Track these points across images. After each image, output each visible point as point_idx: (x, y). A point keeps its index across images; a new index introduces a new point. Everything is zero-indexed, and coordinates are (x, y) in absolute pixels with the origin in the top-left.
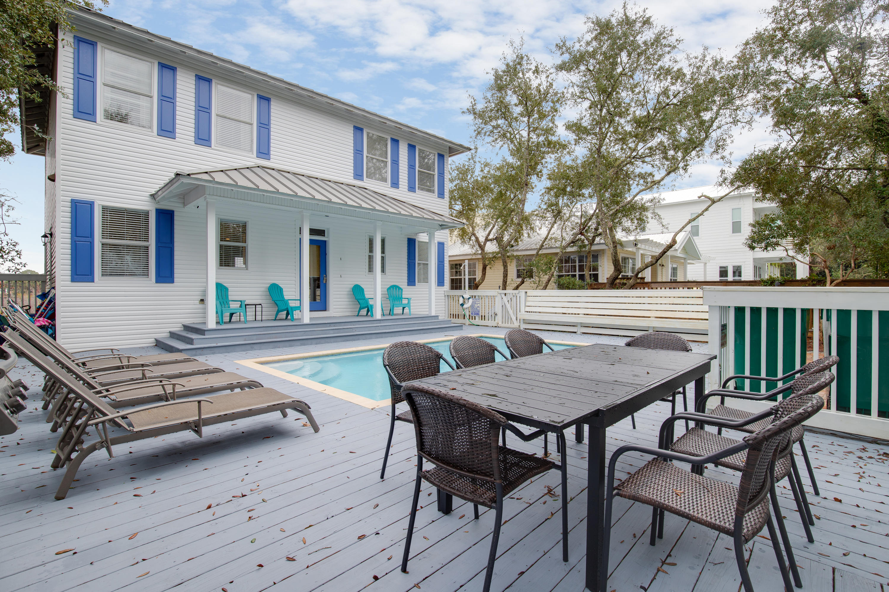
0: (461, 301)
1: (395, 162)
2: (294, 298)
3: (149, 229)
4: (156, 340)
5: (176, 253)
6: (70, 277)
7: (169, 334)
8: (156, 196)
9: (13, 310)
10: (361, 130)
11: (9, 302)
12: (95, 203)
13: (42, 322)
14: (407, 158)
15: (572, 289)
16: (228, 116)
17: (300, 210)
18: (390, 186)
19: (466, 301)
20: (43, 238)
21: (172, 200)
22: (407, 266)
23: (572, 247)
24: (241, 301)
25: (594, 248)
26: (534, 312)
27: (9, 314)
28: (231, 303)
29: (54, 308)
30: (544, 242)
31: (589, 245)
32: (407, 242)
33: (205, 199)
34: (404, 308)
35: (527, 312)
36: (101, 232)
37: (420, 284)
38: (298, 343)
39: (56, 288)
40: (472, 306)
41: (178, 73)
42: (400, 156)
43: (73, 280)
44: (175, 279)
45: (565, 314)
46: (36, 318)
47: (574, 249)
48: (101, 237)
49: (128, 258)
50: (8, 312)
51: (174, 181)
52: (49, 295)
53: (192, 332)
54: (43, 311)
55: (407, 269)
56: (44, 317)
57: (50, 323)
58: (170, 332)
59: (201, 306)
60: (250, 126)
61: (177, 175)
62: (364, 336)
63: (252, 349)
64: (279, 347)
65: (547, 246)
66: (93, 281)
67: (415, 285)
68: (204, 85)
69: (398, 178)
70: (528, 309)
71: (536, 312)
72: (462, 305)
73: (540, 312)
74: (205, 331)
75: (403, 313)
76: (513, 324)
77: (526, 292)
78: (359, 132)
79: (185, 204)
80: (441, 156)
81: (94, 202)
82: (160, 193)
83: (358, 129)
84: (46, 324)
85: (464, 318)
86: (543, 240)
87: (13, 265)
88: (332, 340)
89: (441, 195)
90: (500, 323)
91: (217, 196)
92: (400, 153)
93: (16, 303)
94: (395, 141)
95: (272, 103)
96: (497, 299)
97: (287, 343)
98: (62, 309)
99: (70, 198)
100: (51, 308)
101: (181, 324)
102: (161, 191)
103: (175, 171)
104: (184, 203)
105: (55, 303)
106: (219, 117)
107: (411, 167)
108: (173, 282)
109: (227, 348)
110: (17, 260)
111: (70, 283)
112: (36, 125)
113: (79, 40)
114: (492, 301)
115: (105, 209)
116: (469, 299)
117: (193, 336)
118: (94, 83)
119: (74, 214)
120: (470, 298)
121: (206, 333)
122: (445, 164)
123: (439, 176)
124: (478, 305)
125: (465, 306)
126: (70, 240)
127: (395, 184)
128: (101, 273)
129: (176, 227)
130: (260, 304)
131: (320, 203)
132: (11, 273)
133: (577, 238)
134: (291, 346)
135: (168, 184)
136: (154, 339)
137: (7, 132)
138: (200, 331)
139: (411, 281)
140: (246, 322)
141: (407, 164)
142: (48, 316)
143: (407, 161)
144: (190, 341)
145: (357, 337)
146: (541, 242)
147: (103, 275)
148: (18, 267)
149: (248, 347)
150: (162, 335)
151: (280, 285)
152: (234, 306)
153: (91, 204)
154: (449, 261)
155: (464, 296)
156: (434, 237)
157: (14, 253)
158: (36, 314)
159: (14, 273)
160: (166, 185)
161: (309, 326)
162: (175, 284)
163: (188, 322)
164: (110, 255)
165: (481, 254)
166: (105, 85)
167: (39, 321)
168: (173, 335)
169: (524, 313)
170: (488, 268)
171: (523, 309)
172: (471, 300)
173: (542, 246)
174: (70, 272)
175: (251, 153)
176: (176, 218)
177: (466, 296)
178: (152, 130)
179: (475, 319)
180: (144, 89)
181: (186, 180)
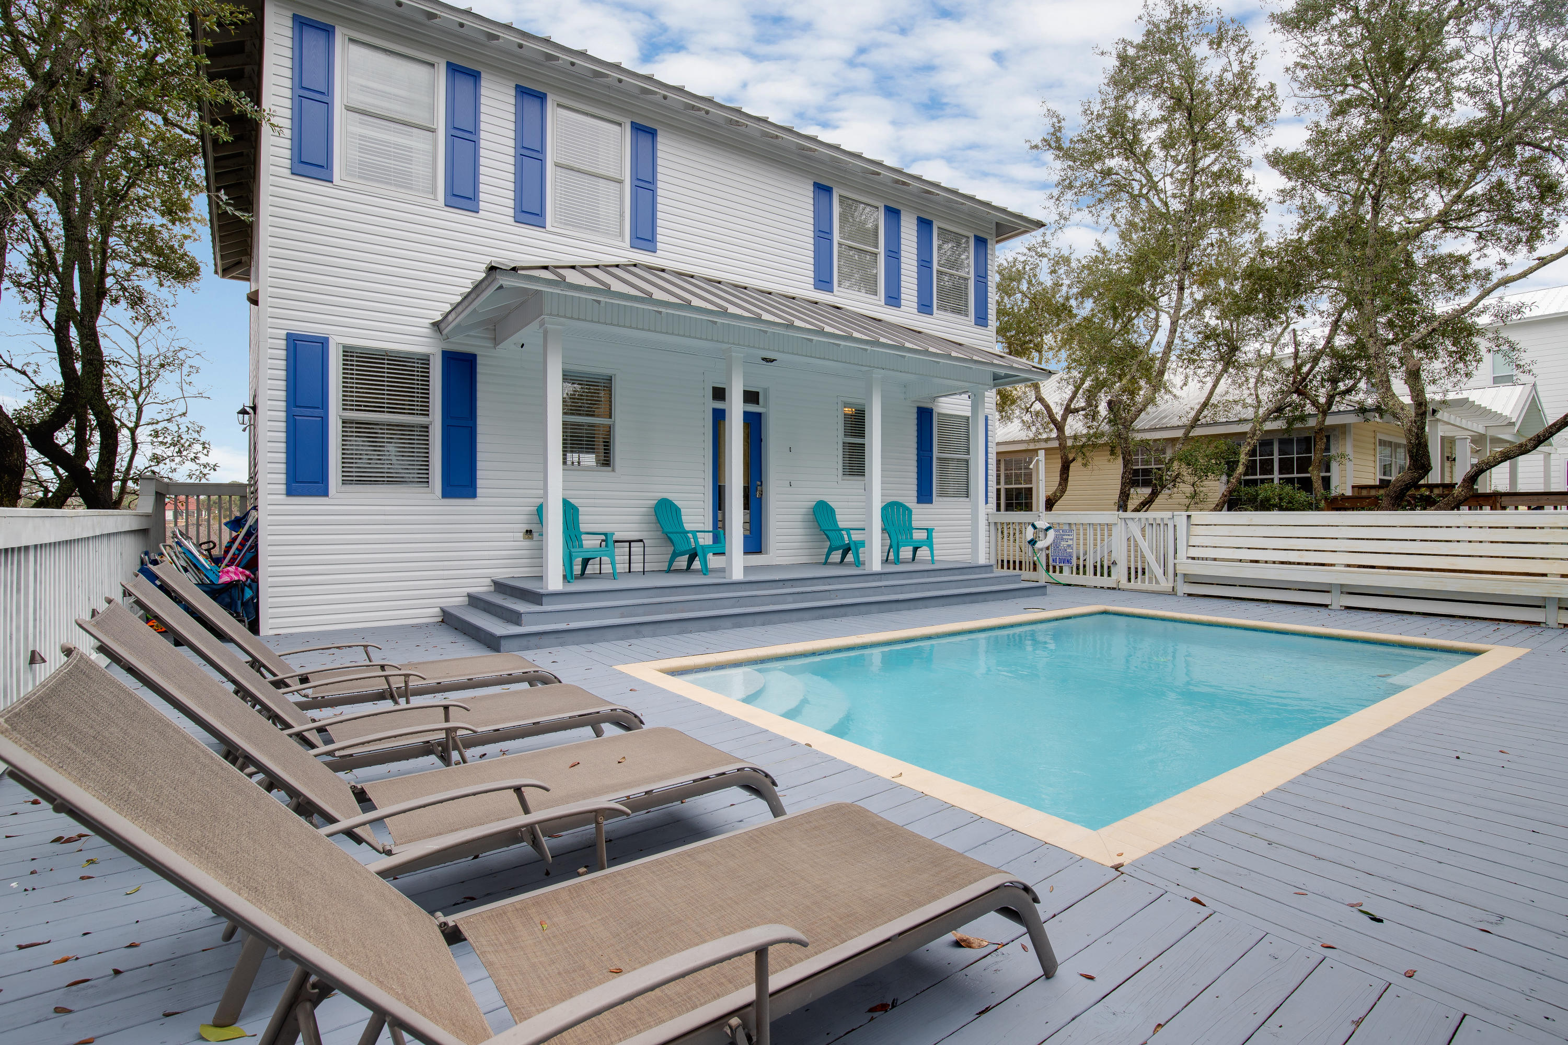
0: (1030, 533)
1: (894, 255)
2: (700, 527)
3: (430, 392)
4: (443, 611)
5: (480, 438)
6: (284, 487)
7: (467, 599)
8: (442, 326)
9: (180, 549)
10: (828, 190)
11: (175, 536)
12: (331, 341)
13: (233, 575)
14: (915, 245)
15: (1287, 509)
16: (577, 166)
17: (725, 346)
18: (883, 303)
19: (1041, 535)
20: (241, 416)
21: (471, 333)
22: (915, 464)
23: (1276, 418)
24: (605, 534)
25: (1330, 421)
26: (1203, 559)
27: (174, 558)
28: (584, 537)
29: (255, 546)
30: (1201, 411)
31: (1320, 416)
32: (915, 416)
33: (542, 324)
34: (915, 550)
35: (1193, 558)
36: (341, 397)
37: (941, 499)
38: (728, 622)
39: (259, 508)
40: (1055, 544)
41: (483, 83)
42: (903, 241)
43: (291, 492)
44: (479, 491)
45: (1257, 562)
46: (223, 565)
47: (1279, 424)
48: (341, 407)
49: (391, 448)
50: (172, 554)
51: (484, 285)
52: (246, 521)
53: (512, 595)
54: (237, 552)
55: (915, 470)
56: (238, 565)
57: (248, 577)
58: (469, 596)
59: (527, 543)
60: (618, 185)
61: (492, 269)
62: (855, 609)
63: (639, 635)
64: (691, 632)
65: (1208, 419)
66: (325, 493)
67: (930, 502)
68: (532, 106)
69: (899, 287)
70: (1193, 552)
71: (1207, 559)
72: (1032, 542)
73: (1215, 559)
74: (542, 595)
75: (914, 559)
76: (1157, 582)
77: (1189, 517)
78: (823, 196)
79: (496, 341)
80: (981, 242)
81: (327, 339)
82: (450, 318)
83: (822, 190)
84: (242, 578)
85: (1035, 569)
86: (1198, 407)
87: (197, 467)
88: (795, 615)
89: (981, 320)
90: (1124, 580)
91: (565, 317)
92: (903, 235)
93: (188, 538)
94: (893, 213)
95: (659, 139)
96: (1115, 531)
97: (705, 623)
98: (270, 548)
99: (285, 332)
100: (251, 547)
101: (489, 580)
102: (453, 315)
103: (488, 260)
104: (495, 339)
105: (257, 536)
106: (559, 169)
107: (924, 263)
108: (473, 495)
109: (591, 632)
110: (203, 459)
111: (284, 497)
112: (223, 192)
113: (301, 24)
114: (1102, 535)
115: (348, 352)
116: (1047, 529)
117: (521, 607)
118: (329, 105)
119: (292, 361)
120: (1049, 528)
121: (545, 600)
122: (989, 257)
123: (976, 282)
124: (1070, 542)
125: (1039, 545)
126: (284, 414)
127: (893, 299)
128: (340, 479)
129: (480, 387)
130: (641, 541)
131: (770, 330)
132: (192, 481)
133: (1288, 399)
134: (714, 629)
135: (469, 294)
136: (438, 610)
137: (189, 241)
138: (535, 597)
139: (924, 495)
140: (614, 576)
141: (915, 257)
142: (244, 561)
143: (915, 251)
144: (514, 618)
145: (843, 610)
146: (1193, 414)
147: (344, 482)
148: (206, 471)
149: (631, 631)
150: (455, 600)
151: (676, 503)
152: (590, 543)
153: (323, 343)
154: (998, 453)
155: (1037, 524)
156: (984, 402)
157: (198, 447)
158: (225, 558)
159: (197, 481)
160: (465, 298)
161: (743, 586)
162: (478, 499)
163: (502, 574)
164: (357, 442)
165: (1058, 438)
166: (349, 109)
167: (228, 572)
168: (475, 601)
169: (1185, 560)
170: (1073, 466)
171: (1182, 553)
172: (1051, 533)
173: (1196, 419)
174: (284, 476)
175: (620, 239)
176: (480, 369)
177: (1042, 524)
178: (435, 196)
179: (1061, 572)
180: (420, 117)
181: (507, 281)
